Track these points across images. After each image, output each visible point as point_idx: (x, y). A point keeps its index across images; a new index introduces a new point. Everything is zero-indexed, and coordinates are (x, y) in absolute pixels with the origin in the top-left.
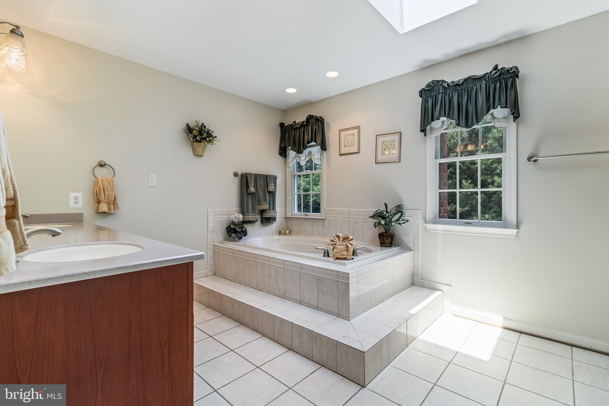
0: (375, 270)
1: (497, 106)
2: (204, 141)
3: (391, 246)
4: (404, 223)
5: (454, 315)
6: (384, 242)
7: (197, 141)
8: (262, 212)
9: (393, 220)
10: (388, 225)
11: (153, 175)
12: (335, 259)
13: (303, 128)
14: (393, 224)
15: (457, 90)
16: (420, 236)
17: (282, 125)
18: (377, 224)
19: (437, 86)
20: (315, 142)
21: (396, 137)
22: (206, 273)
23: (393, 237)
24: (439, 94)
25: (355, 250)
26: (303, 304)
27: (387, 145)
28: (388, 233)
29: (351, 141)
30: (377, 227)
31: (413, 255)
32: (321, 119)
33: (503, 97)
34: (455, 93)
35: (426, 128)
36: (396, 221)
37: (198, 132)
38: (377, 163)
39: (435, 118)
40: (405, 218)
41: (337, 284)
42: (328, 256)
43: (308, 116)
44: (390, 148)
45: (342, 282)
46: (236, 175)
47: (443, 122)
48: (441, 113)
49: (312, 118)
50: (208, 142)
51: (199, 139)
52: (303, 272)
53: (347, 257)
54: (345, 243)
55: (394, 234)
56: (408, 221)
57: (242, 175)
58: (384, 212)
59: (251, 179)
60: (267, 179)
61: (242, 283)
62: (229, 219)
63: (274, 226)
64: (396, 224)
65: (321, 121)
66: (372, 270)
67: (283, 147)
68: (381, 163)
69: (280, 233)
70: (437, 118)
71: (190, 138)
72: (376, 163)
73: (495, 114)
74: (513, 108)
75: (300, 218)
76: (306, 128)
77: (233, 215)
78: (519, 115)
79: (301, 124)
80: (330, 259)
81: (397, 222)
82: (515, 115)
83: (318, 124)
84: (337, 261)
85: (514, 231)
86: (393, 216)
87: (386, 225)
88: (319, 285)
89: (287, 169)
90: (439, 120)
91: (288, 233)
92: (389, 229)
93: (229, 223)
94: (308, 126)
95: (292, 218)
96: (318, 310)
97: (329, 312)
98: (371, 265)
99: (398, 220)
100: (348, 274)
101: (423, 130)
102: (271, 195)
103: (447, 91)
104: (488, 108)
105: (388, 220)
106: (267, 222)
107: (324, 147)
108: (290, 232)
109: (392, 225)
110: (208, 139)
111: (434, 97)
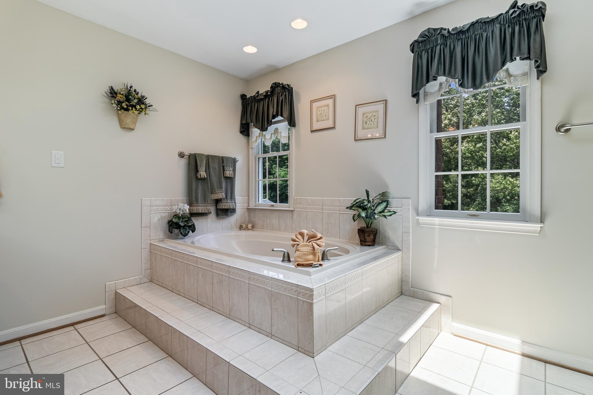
0: (352, 279)
1: (515, 57)
2: (132, 110)
3: (374, 245)
4: (391, 215)
5: (455, 335)
6: (365, 239)
7: (122, 108)
8: (217, 201)
9: (376, 211)
10: (370, 218)
11: (59, 152)
12: (296, 266)
13: (267, 100)
14: (376, 216)
15: (461, 39)
16: (411, 232)
17: (243, 97)
18: (356, 217)
19: (434, 36)
20: (282, 116)
21: (380, 107)
22: (139, 280)
23: (376, 233)
24: (436, 47)
25: (326, 253)
26: (253, 327)
27: (369, 117)
28: (369, 228)
29: (325, 114)
30: (357, 220)
31: (402, 255)
32: (289, 87)
33: (525, 44)
34: (458, 44)
35: (419, 92)
36: (380, 212)
37: (124, 98)
38: (357, 140)
39: (431, 77)
40: (391, 210)
41: (297, 304)
42: (289, 261)
43: (273, 84)
44: (373, 120)
45: (304, 302)
46: (181, 155)
47: (441, 84)
48: (439, 72)
49: (278, 86)
50: (139, 110)
51: (125, 107)
52: (252, 284)
53: (313, 263)
54: (310, 243)
55: (377, 229)
56: (395, 213)
57: (189, 156)
58: (365, 201)
59: (202, 161)
60: (223, 162)
61: (182, 294)
62: (172, 211)
63: (233, 219)
64: (380, 217)
65: (289, 90)
66: (347, 280)
67: (245, 123)
68: (361, 140)
69: (241, 228)
70: (434, 77)
71: (112, 104)
72: (355, 140)
73: (511, 71)
74: (539, 58)
75: (267, 210)
76: (271, 99)
77: (176, 206)
78: (546, 68)
79: (265, 94)
80: (291, 266)
81: (382, 214)
82: (540, 69)
83: (284, 94)
84: (300, 268)
85: (537, 227)
86: (376, 207)
87: (367, 218)
88: (272, 303)
89: (250, 150)
90: (435, 80)
91: (251, 228)
92: (371, 223)
93: (172, 215)
94: (273, 96)
95: (256, 209)
96: (272, 338)
97: (286, 343)
98: (346, 274)
99: (383, 211)
100: (312, 290)
101: (415, 95)
102: (229, 181)
103: (447, 41)
104: (502, 61)
105: (369, 212)
106: (223, 214)
107: (292, 123)
108: (253, 227)
109: (375, 218)
110: (138, 107)
111: (430, 51)
